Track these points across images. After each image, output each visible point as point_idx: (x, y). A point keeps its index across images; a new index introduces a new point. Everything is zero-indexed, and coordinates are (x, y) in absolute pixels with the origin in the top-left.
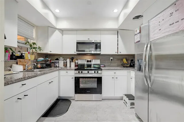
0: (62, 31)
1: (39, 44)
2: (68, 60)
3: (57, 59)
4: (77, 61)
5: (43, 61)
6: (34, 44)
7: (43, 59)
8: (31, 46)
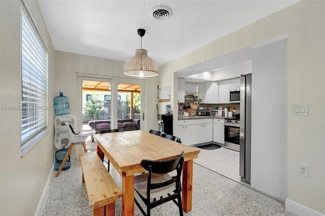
0: (218, 82)
1: (200, 97)
2: (226, 110)
3: (217, 109)
4: (234, 111)
5: (202, 110)
6: (197, 97)
7: (203, 108)
8: (194, 99)
